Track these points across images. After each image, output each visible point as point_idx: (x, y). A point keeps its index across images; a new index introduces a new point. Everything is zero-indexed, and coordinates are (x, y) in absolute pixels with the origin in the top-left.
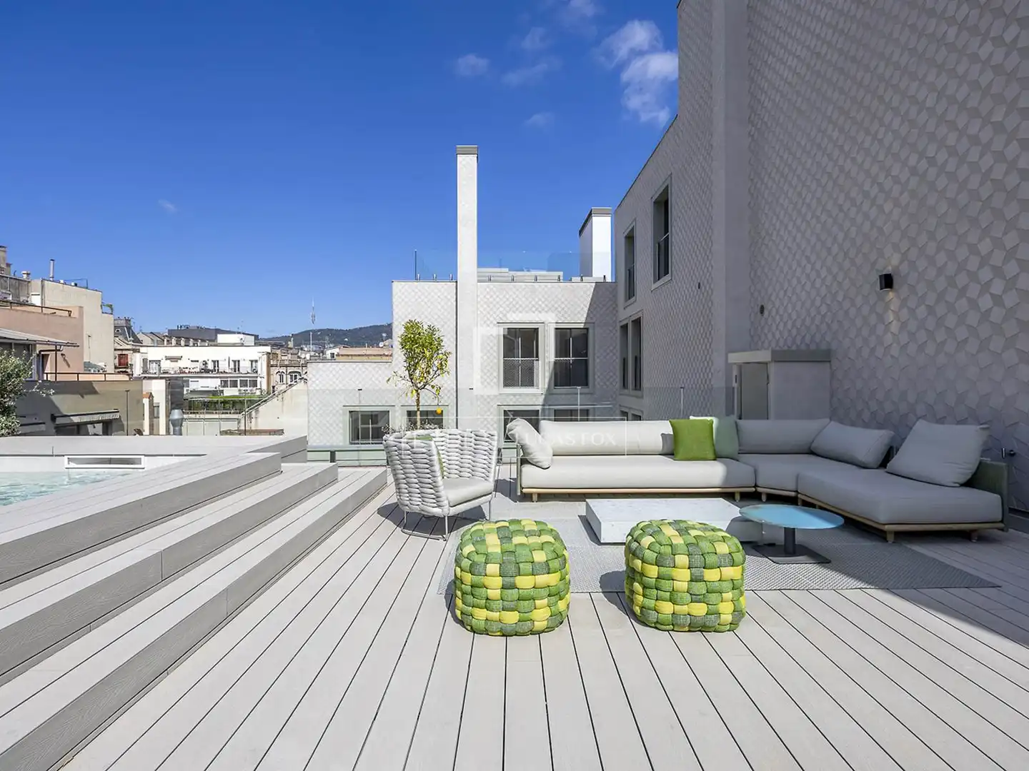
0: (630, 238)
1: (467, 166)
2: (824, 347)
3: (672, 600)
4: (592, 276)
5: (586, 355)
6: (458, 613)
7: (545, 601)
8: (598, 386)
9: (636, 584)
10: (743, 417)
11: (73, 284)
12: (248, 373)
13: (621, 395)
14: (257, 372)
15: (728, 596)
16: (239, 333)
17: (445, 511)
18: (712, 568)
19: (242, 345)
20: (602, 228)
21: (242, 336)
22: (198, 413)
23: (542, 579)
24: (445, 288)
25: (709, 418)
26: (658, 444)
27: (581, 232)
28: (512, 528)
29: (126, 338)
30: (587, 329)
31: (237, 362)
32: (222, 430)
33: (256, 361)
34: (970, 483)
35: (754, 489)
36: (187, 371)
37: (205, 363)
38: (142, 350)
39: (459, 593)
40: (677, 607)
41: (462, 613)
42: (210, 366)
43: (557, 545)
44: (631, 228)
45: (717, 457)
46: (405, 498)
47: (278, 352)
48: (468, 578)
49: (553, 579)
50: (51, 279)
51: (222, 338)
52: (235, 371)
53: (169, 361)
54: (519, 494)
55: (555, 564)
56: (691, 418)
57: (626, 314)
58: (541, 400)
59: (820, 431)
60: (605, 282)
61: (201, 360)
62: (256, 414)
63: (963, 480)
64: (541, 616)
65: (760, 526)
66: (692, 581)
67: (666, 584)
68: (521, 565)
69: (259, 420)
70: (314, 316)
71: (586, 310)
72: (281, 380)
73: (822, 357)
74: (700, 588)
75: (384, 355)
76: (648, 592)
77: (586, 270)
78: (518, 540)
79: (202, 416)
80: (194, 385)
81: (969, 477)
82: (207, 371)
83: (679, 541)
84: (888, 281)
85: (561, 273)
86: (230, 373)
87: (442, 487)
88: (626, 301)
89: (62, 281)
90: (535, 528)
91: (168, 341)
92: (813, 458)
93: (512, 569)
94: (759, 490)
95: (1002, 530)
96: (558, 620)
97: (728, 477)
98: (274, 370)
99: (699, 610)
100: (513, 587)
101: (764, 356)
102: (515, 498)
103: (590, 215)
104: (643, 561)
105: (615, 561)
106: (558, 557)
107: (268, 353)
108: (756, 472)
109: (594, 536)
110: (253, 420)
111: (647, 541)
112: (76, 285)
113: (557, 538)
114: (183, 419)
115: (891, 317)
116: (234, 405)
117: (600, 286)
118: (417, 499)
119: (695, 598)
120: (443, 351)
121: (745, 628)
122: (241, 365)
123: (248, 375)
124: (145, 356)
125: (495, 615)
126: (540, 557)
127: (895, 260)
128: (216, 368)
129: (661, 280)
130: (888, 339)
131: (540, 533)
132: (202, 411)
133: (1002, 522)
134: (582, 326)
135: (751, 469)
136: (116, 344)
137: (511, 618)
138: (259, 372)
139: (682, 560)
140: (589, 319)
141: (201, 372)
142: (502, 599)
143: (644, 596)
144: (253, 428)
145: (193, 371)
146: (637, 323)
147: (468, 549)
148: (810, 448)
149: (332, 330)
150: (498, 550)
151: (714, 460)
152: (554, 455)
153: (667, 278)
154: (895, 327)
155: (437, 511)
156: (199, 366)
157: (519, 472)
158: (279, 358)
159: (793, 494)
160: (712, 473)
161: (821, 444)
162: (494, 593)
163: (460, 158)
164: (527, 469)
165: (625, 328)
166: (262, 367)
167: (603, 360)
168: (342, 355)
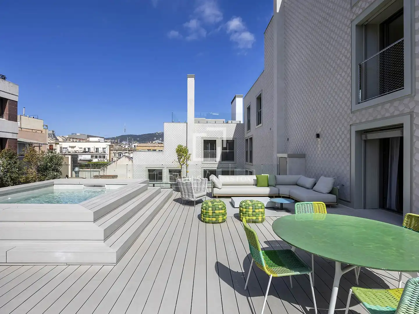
0: (249, 109)
1: (191, 82)
2: (304, 153)
3: (249, 216)
4: (235, 120)
5: (233, 150)
6: (202, 219)
7: (221, 216)
8: (238, 161)
9: (241, 213)
10: (280, 174)
11: (32, 117)
12: (102, 153)
13: (246, 164)
14: (105, 153)
15: (261, 215)
16: (98, 137)
17: (194, 199)
18: (257, 209)
19: (99, 142)
20: (239, 102)
21: (99, 138)
22: (83, 169)
23: (221, 211)
24: (183, 125)
25: (267, 175)
26: (252, 182)
27: (232, 103)
28: (214, 201)
29: (52, 139)
30: (234, 140)
31: (97, 149)
32: (94, 175)
33: (105, 148)
34: (331, 193)
35: (278, 195)
36: (78, 152)
37: (85, 149)
38: (60, 143)
39: (202, 215)
40: (249, 217)
41: (203, 219)
42: (87, 150)
43: (224, 204)
44: (249, 105)
45: (268, 186)
46: (184, 196)
47: (114, 145)
48: (205, 211)
49: (223, 211)
50: (24, 115)
51: (91, 139)
52: (97, 152)
53: (70, 148)
54: (213, 196)
55: (223, 208)
56: (262, 175)
57: (247, 135)
58: (216, 166)
59: (299, 179)
60: (240, 124)
61: (83, 148)
62: (106, 169)
63: (328, 192)
64: (220, 219)
65: (275, 203)
66: (253, 212)
67: (247, 213)
68: (216, 208)
69: (107, 171)
70: (125, 129)
71: (233, 133)
72: (115, 156)
73: (302, 156)
74: (254, 213)
75: (155, 146)
76: (244, 215)
77: (233, 118)
78: (215, 203)
79: (85, 170)
80: (80, 158)
81: (330, 191)
82: (86, 152)
83: (250, 204)
84: (318, 136)
85: (224, 120)
86: (95, 153)
87: (194, 193)
88: (247, 131)
89: (28, 116)
90: (219, 201)
91: (69, 140)
92: (296, 186)
93: (215, 209)
94: (280, 195)
95: (337, 204)
96: (224, 221)
97: (270, 191)
98: (112, 152)
99: (254, 218)
100: (215, 213)
101: (285, 155)
102: (211, 197)
103: (235, 98)
104: (243, 208)
105: (237, 211)
106: (224, 207)
107: (110, 145)
108: (279, 190)
109: (233, 206)
110: (105, 172)
111: (244, 204)
112: (33, 118)
113: (224, 203)
114: (79, 171)
115: (319, 146)
116: (97, 166)
117: (239, 125)
118: (187, 197)
119: (253, 215)
120: (189, 154)
121: (265, 223)
122: (99, 150)
123: (102, 154)
124: (61, 146)
125: (211, 219)
126: (220, 207)
127: (320, 130)
128: (89, 151)
129: (259, 125)
130: (318, 152)
131: (220, 202)
132: (85, 168)
133: (337, 202)
134: (232, 139)
135: (278, 189)
136: (49, 141)
137: (214, 219)
138: (106, 153)
139: (251, 207)
140: (234, 136)
141: (83, 152)
142: (212, 215)
143: (243, 216)
144: (105, 175)
145: (80, 152)
146: (251, 139)
147: (204, 205)
148: (296, 183)
149: (132, 135)
150: (211, 205)
151: (268, 187)
152: (222, 185)
153: (261, 125)
154: (320, 149)
155: (192, 199)
156: (83, 150)
157: (212, 190)
158: (114, 147)
159: (288, 196)
160: (266, 190)
161: (299, 182)
162: (211, 214)
163: (189, 79)
164: (215, 189)
165: (247, 140)
166: (107, 151)
167: (239, 152)
168: (139, 146)
